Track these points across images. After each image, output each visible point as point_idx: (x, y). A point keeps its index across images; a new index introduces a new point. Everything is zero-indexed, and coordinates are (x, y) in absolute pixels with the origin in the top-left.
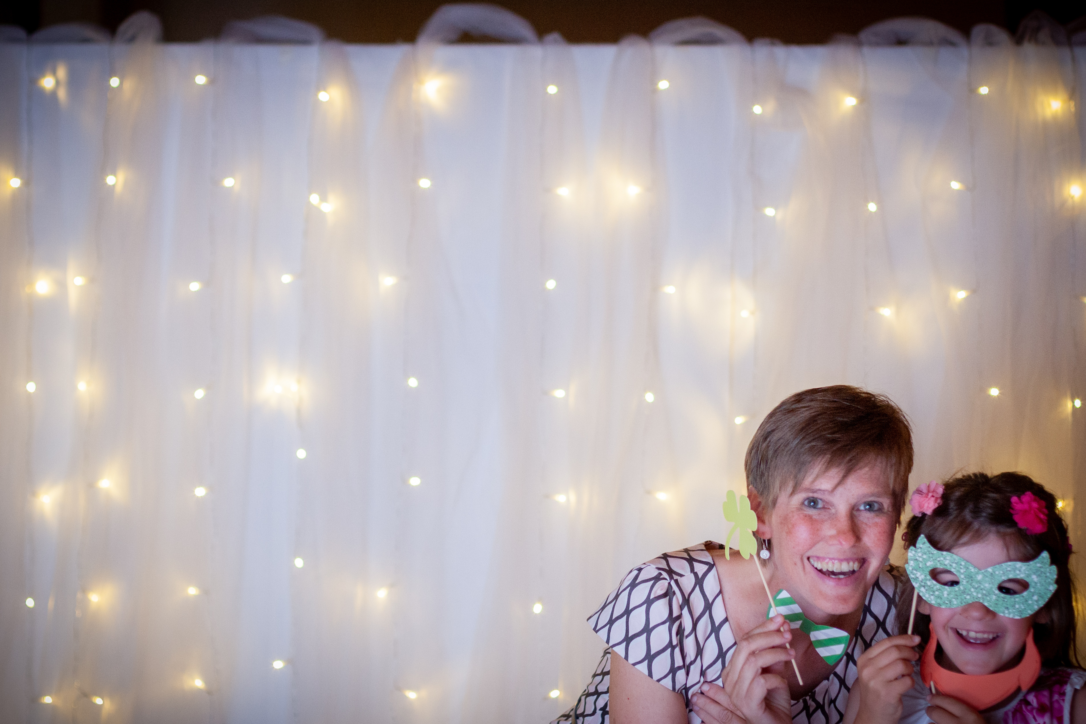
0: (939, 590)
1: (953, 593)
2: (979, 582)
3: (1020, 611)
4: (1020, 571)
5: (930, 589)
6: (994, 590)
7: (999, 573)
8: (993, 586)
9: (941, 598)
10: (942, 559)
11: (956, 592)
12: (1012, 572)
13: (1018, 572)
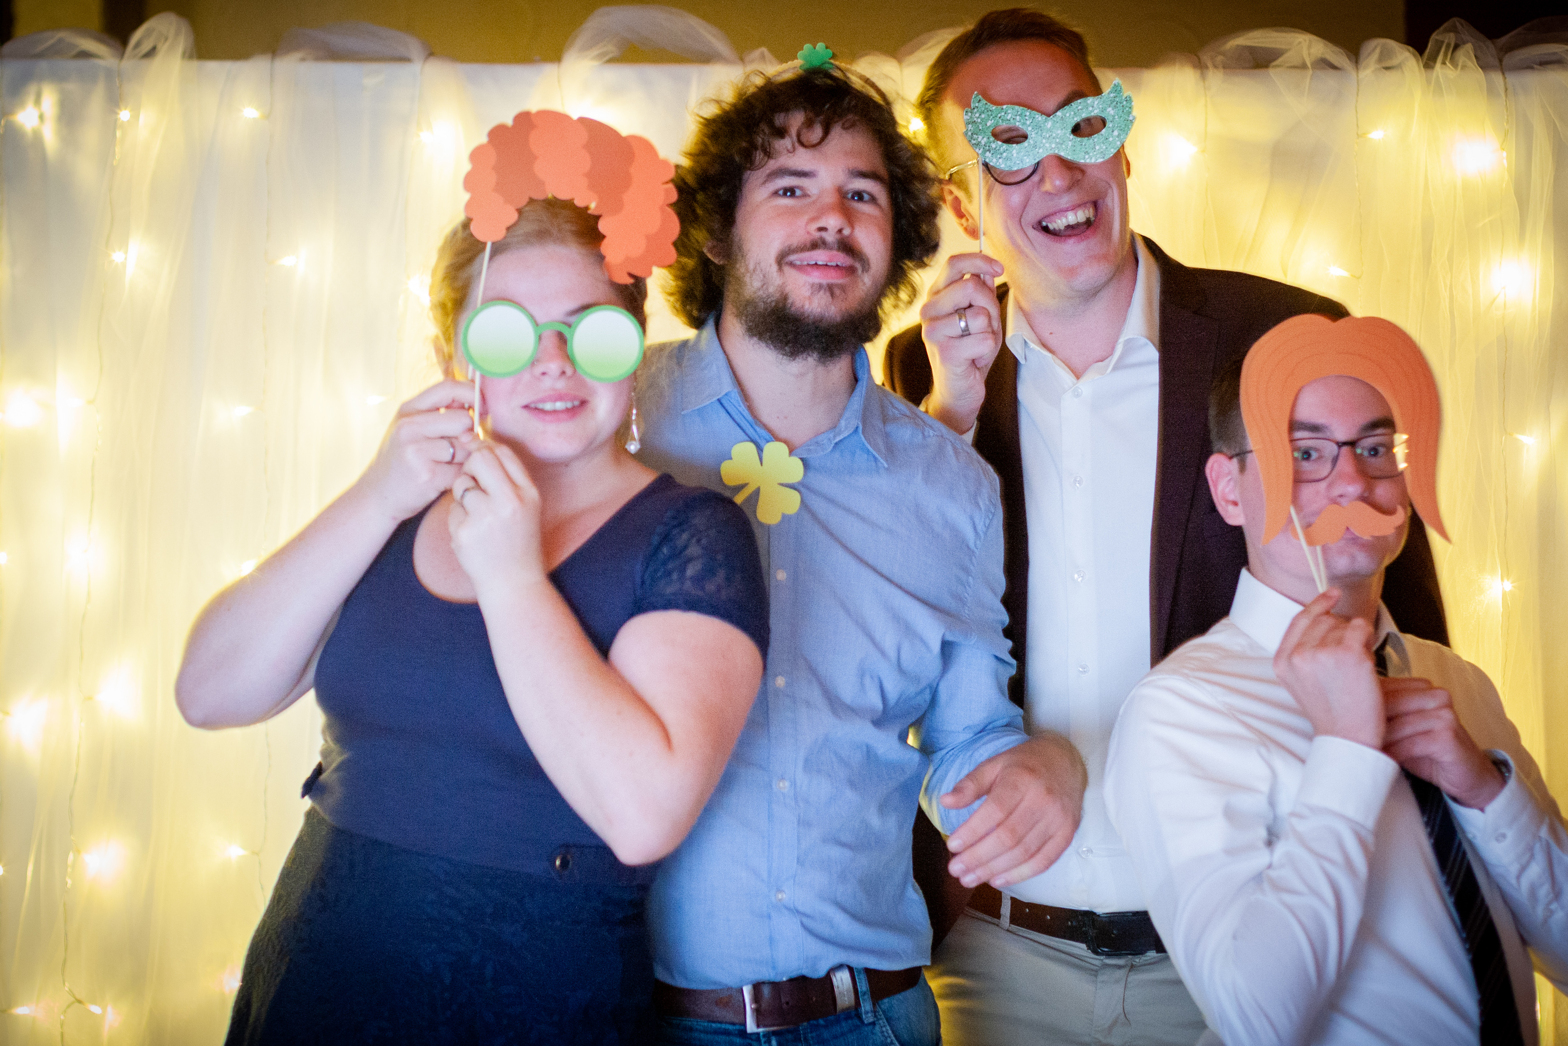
1: (1023, 150)
2: (1050, 130)
3: (1102, 152)
4: (1093, 107)
6: (1067, 135)
7: (1070, 115)
8: (1066, 131)
10: (1003, 114)
11: (1026, 148)
12: (1084, 110)
13: (1091, 109)
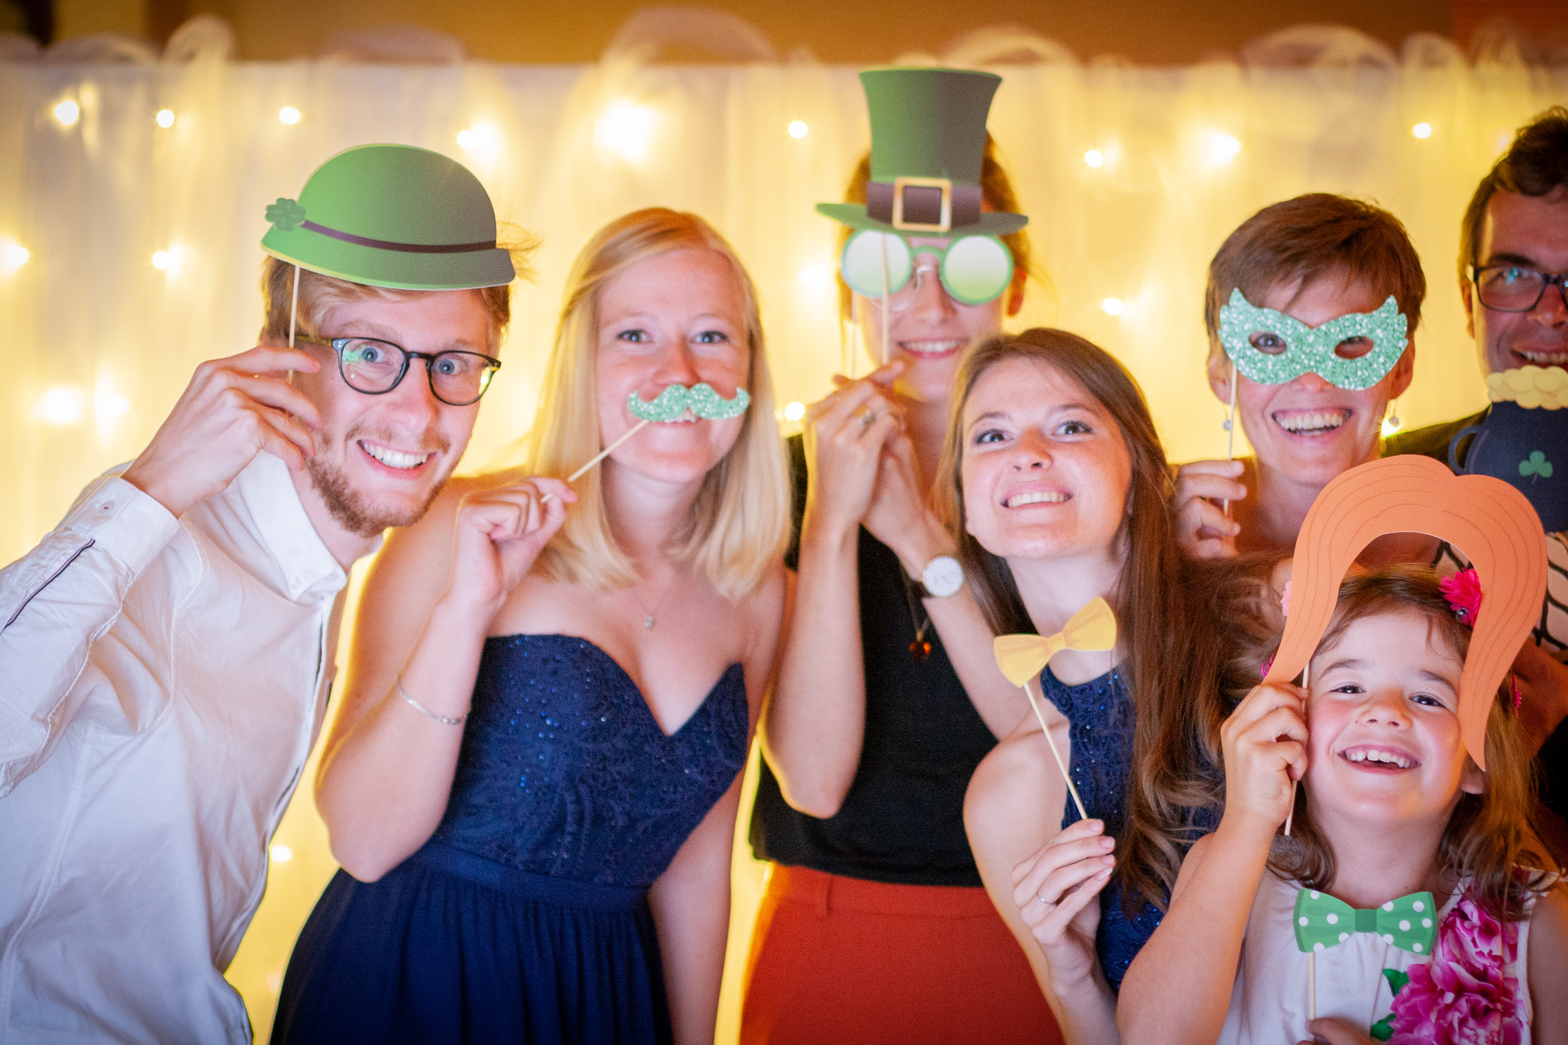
0: (1262, 360)
1: (1280, 363)
3: (1363, 379)
5: (1250, 360)
6: (1329, 354)
7: (1335, 330)
8: (1329, 349)
9: (1265, 372)
11: (1283, 360)
12: (1351, 328)
